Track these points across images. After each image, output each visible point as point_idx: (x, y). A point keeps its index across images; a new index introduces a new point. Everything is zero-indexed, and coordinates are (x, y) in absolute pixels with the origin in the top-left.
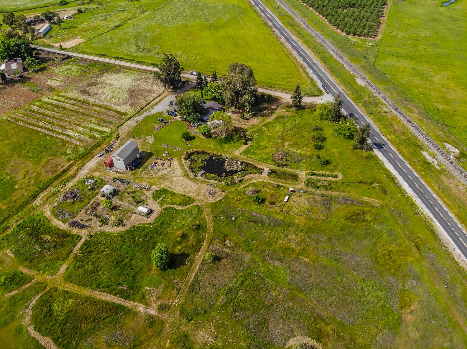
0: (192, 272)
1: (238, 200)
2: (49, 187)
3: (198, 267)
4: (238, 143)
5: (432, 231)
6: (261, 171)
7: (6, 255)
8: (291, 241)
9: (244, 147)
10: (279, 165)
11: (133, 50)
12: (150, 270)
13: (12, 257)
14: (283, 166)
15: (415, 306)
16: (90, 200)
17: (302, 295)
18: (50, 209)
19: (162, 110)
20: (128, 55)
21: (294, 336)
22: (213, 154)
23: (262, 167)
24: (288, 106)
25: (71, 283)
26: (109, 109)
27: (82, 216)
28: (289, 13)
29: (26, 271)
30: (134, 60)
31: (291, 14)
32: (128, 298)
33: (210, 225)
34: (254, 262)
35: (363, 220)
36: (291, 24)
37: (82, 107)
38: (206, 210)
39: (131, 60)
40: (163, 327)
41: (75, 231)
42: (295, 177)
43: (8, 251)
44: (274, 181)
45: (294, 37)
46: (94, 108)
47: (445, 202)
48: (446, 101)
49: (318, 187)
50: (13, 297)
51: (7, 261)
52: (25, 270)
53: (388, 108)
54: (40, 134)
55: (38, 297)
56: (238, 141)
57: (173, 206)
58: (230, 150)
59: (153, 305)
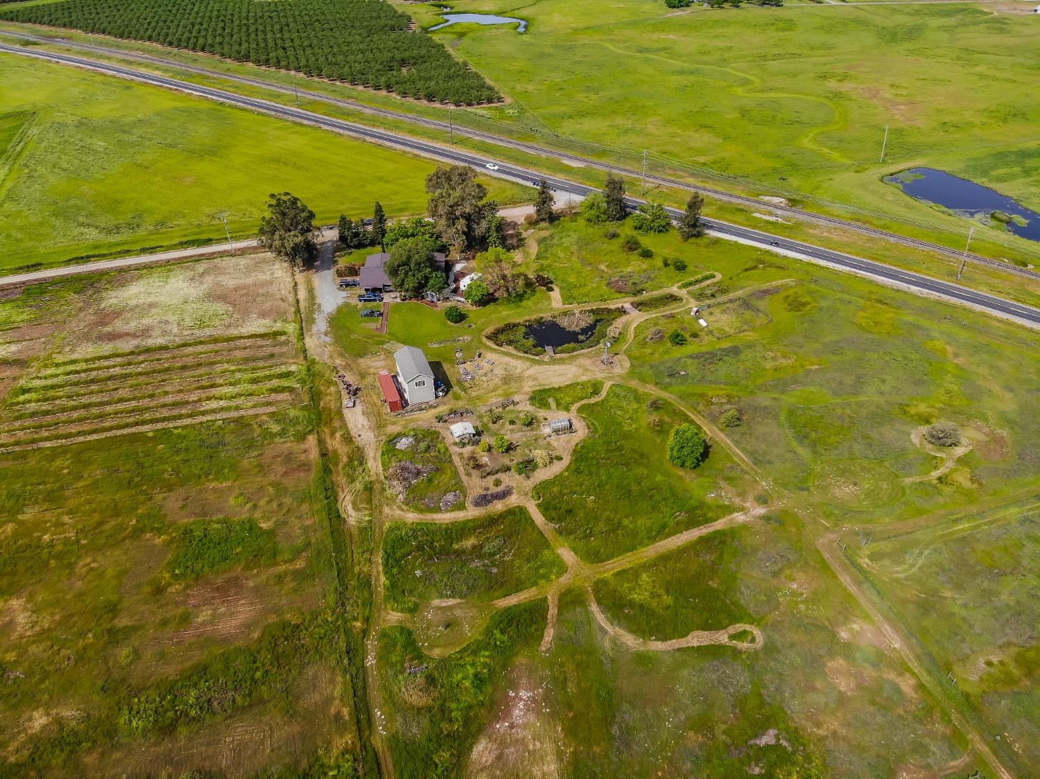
0: (730, 448)
1: (652, 354)
2: (340, 490)
3: (728, 441)
4: (538, 295)
5: (871, 282)
6: (622, 311)
7: (440, 608)
8: (773, 359)
9: (556, 295)
10: (634, 294)
11: (92, 235)
12: (681, 478)
13: (458, 604)
14: (640, 292)
15: (950, 349)
16: (451, 462)
17: (862, 398)
18: (403, 510)
19: (340, 302)
20: (96, 247)
21: (909, 434)
22: (526, 321)
23: (619, 305)
24: (532, 223)
25: (609, 559)
26: (229, 340)
27: (476, 485)
28: (311, 97)
29: (516, 600)
30: (128, 251)
31: (318, 98)
32: (708, 521)
33: (664, 395)
34: (775, 399)
35: (805, 304)
36: (347, 114)
37: (159, 360)
38: (633, 384)
39: (120, 252)
40: (795, 515)
41: (499, 506)
42: (673, 298)
43: (436, 602)
44: (656, 313)
45: (382, 131)
46: (190, 350)
47: (844, 252)
48: (699, 152)
49: (713, 296)
50: (558, 638)
51: (458, 613)
52: (512, 600)
53: (652, 183)
54: (150, 434)
55: (594, 608)
56: (534, 291)
57: (583, 402)
58: (540, 306)
59: (748, 505)
